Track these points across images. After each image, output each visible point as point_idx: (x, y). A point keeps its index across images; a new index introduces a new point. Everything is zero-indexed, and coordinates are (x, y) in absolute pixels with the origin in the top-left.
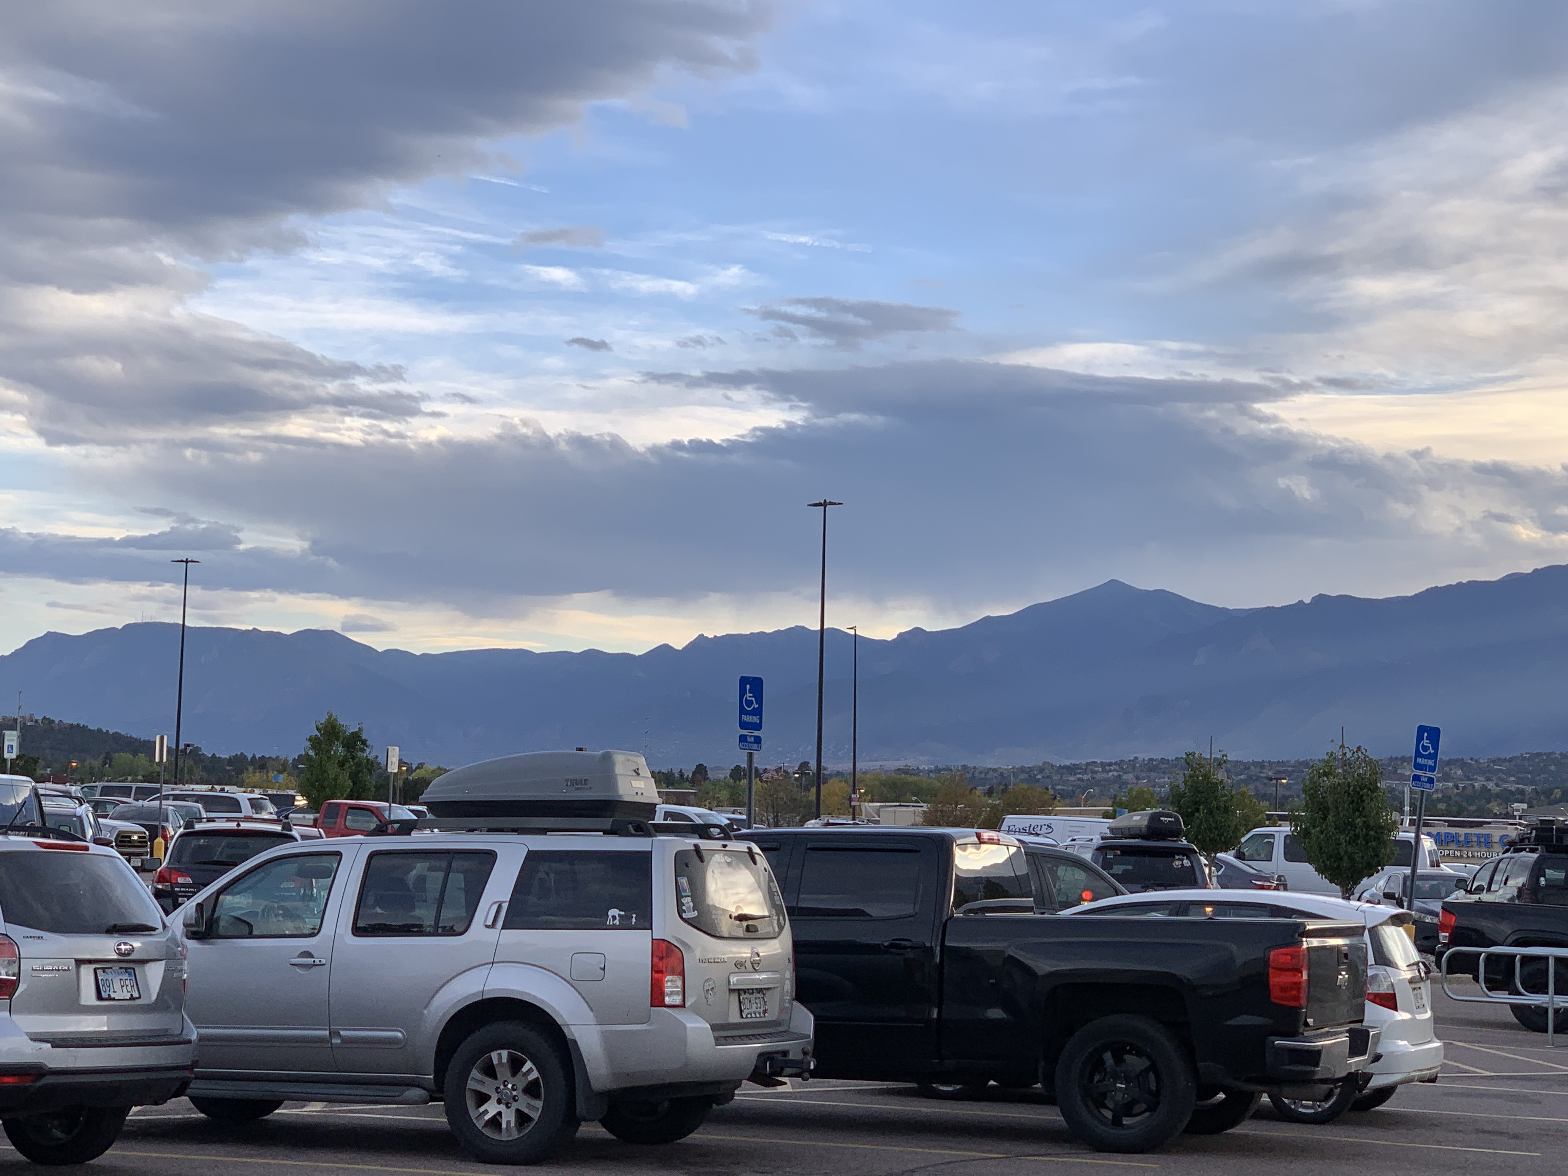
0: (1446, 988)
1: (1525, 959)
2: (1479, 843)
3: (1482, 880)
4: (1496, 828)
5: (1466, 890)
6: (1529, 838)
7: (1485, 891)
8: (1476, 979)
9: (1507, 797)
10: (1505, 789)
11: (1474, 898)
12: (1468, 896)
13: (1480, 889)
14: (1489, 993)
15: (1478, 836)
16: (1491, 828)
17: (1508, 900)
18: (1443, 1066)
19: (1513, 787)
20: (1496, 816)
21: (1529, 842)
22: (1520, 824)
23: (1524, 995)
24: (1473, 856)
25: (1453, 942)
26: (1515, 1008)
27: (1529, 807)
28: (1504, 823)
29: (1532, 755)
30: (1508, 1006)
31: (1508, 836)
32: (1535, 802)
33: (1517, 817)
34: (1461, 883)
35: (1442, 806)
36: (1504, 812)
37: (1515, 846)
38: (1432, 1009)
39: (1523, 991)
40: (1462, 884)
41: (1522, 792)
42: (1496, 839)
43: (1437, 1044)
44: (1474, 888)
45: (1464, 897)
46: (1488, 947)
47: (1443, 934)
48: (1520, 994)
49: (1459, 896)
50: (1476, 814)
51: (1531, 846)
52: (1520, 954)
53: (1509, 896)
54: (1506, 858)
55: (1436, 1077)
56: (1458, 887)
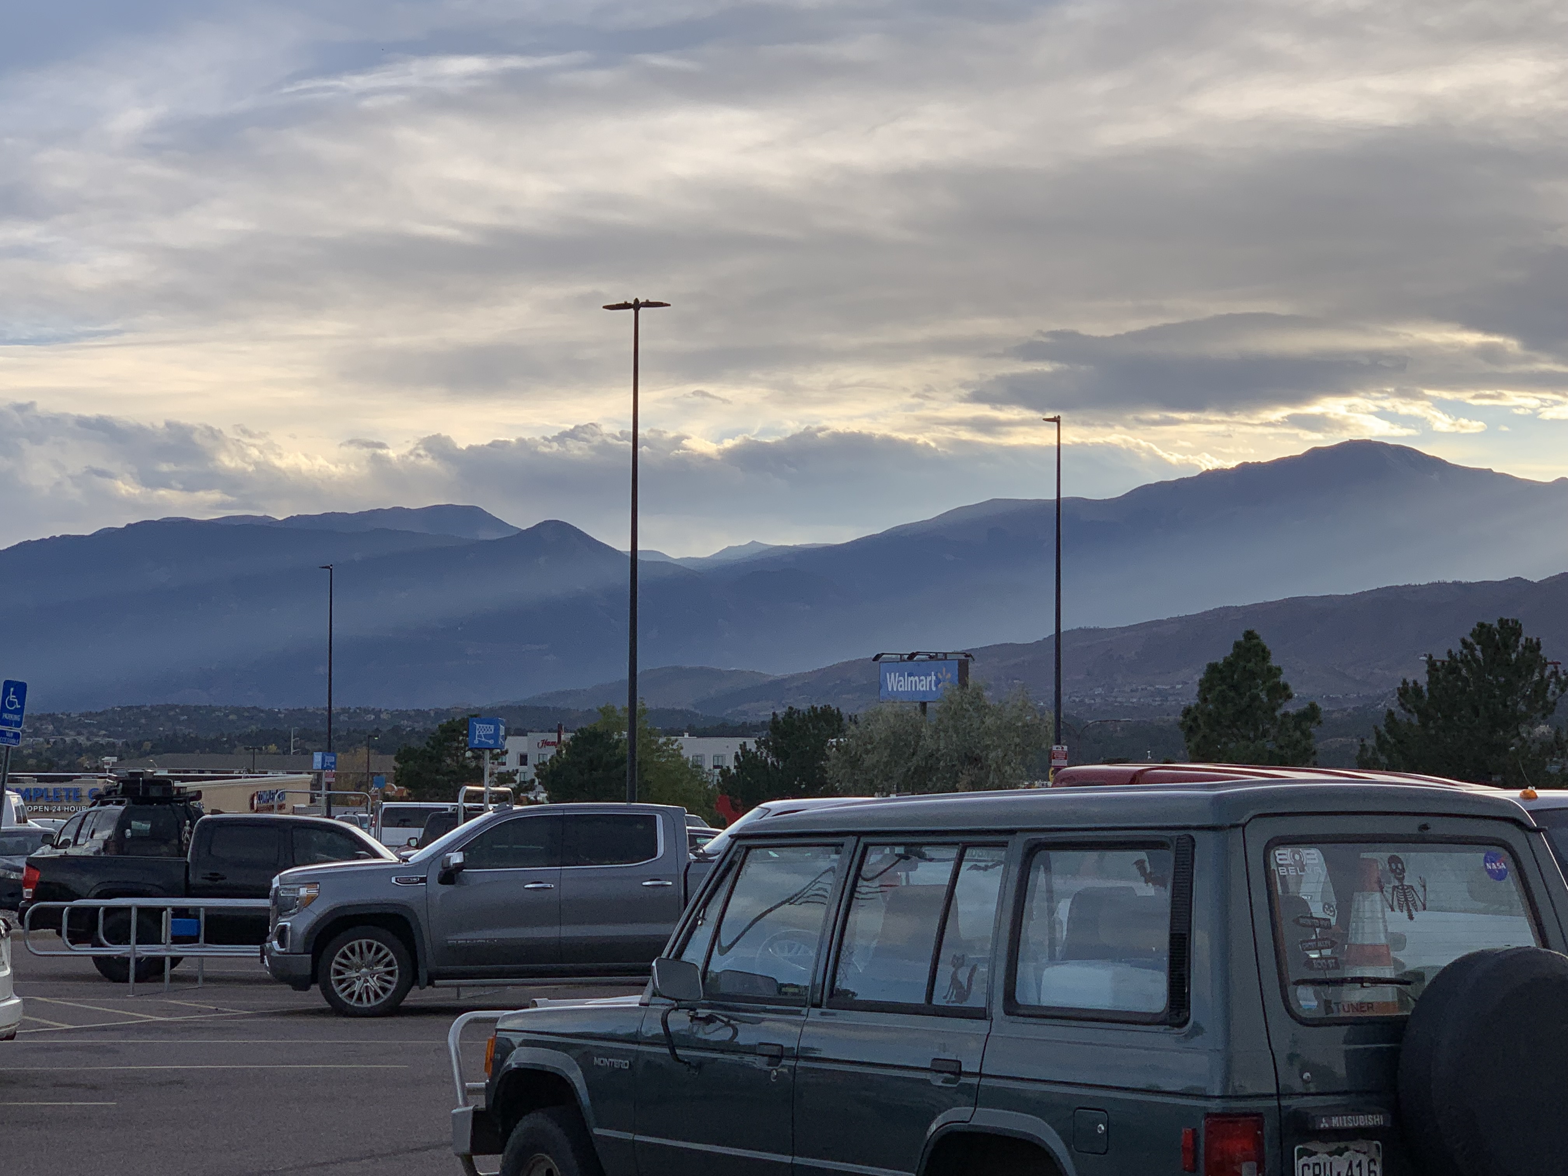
0: (28, 943)
1: (109, 911)
2: (68, 797)
3: (70, 834)
4: (85, 782)
5: (52, 845)
6: (115, 791)
7: (71, 846)
8: (59, 933)
9: (97, 751)
10: (97, 743)
11: (61, 851)
12: (55, 850)
13: (66, 843)
14: (73, 947)
15: (68, 790)
16: (82, 782)
17: (94, 853)
18: (23, 1024)
19: (103, 741)
20: (87, 770)
21: (116, 794)
22: (109, 777)
23: (107, 947)
24: (62, 811)
25: (36, 897)
26: (97, 959)
27: (121, 759)
28: (93, 777)
29: (123, 709)
30: (91, 958)
31: (97, 789)
32: (124, 755)
33: (108, 771)
34: (47, 838)
35: (32, 762)
36: (95, 765)
37: (101, 799)
38: (12, 966)
39: (106, 942)
40: (49, 840)
41: (113, 745)
42: (85, 793)
43: (16, 1001)
44: (60, 842)
45: (50, 852)
46: (72, 900)
47: (27, 890)
48: (102, 945)
49: (45, 851)
50: (68, 769)
51: (118, 799)
52: (102, 906)
53: (94, 849)
54: (93, 811)
55: (15, 1034)
56: (44, 843)
